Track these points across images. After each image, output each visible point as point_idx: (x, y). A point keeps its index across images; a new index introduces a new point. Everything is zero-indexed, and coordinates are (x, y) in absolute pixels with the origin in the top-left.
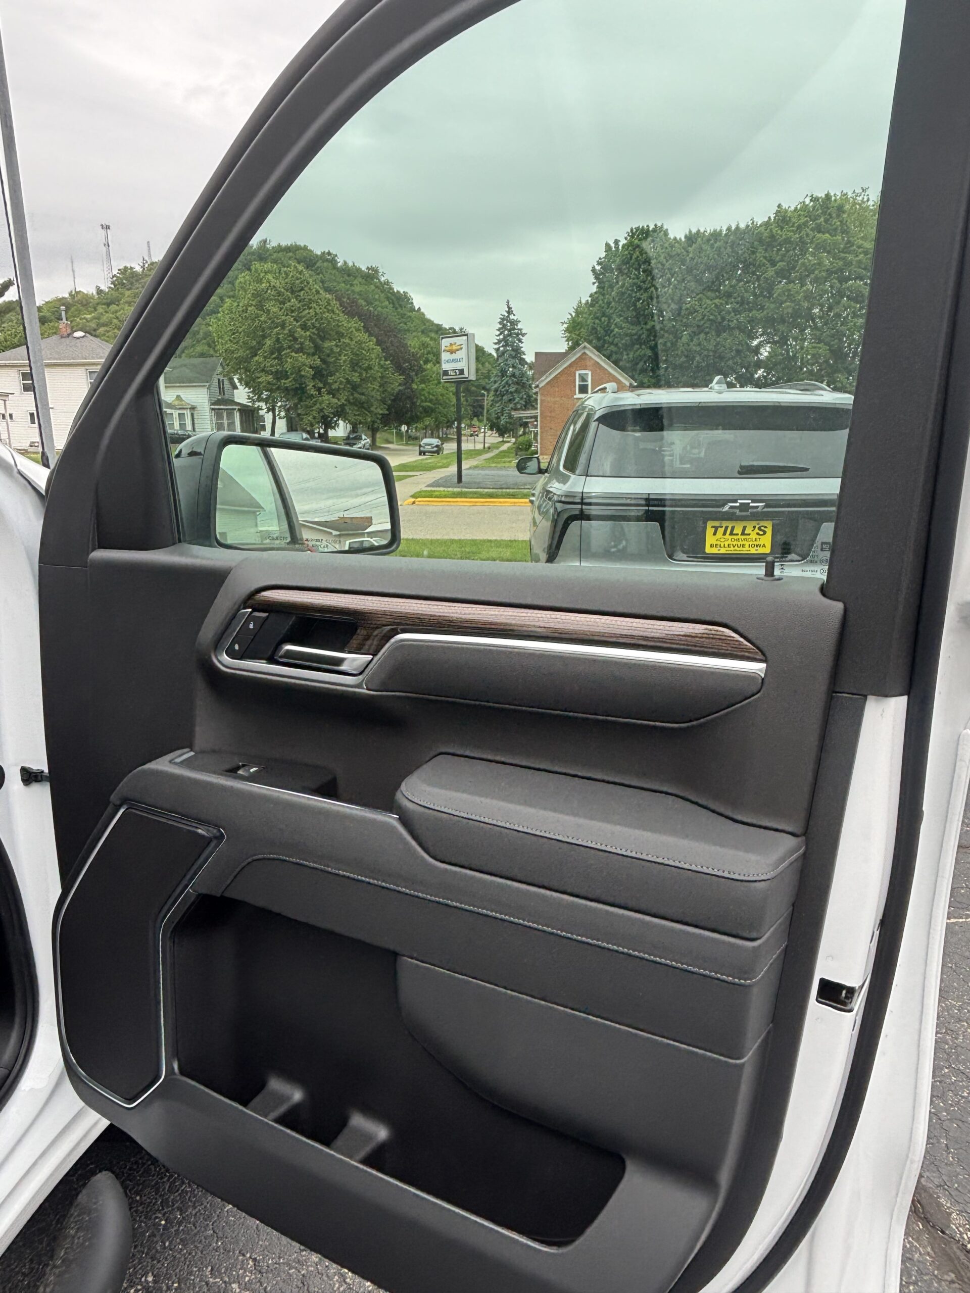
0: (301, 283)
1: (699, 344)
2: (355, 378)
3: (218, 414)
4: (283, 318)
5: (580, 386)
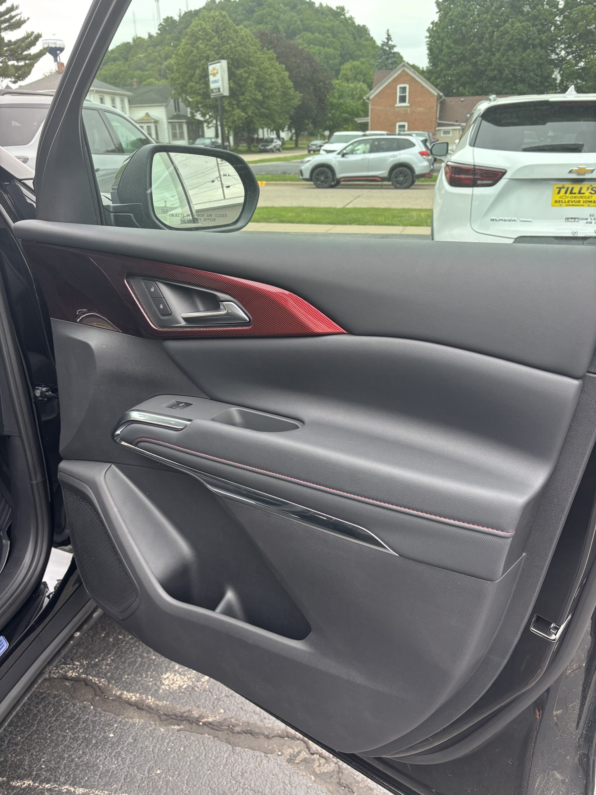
0: (224, 24)
1: (508, 60)
2: (259, 97)
3: (172, 125)
4: (208, 52)
5: (400, 97)
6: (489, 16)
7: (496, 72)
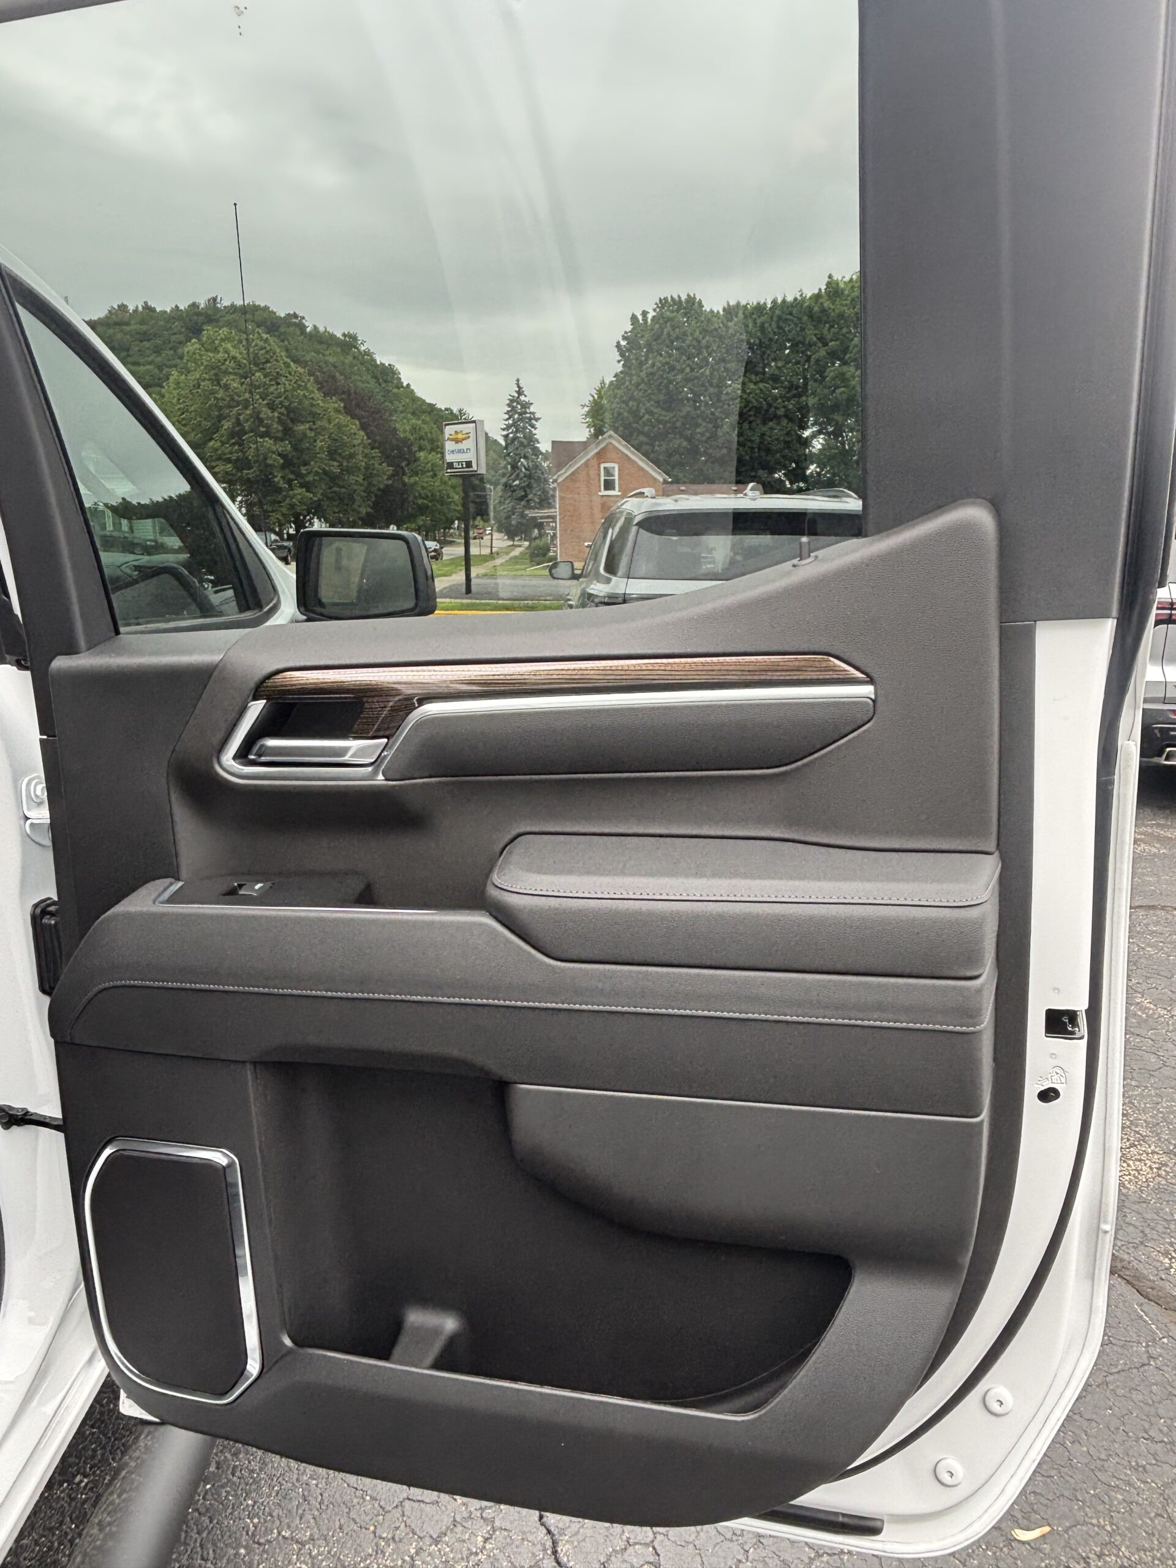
0: (267, 353)
2: (334, 468)
4: (245, 395)
5: (605, 481)
6: (708, 372)
7: (724, 451)
